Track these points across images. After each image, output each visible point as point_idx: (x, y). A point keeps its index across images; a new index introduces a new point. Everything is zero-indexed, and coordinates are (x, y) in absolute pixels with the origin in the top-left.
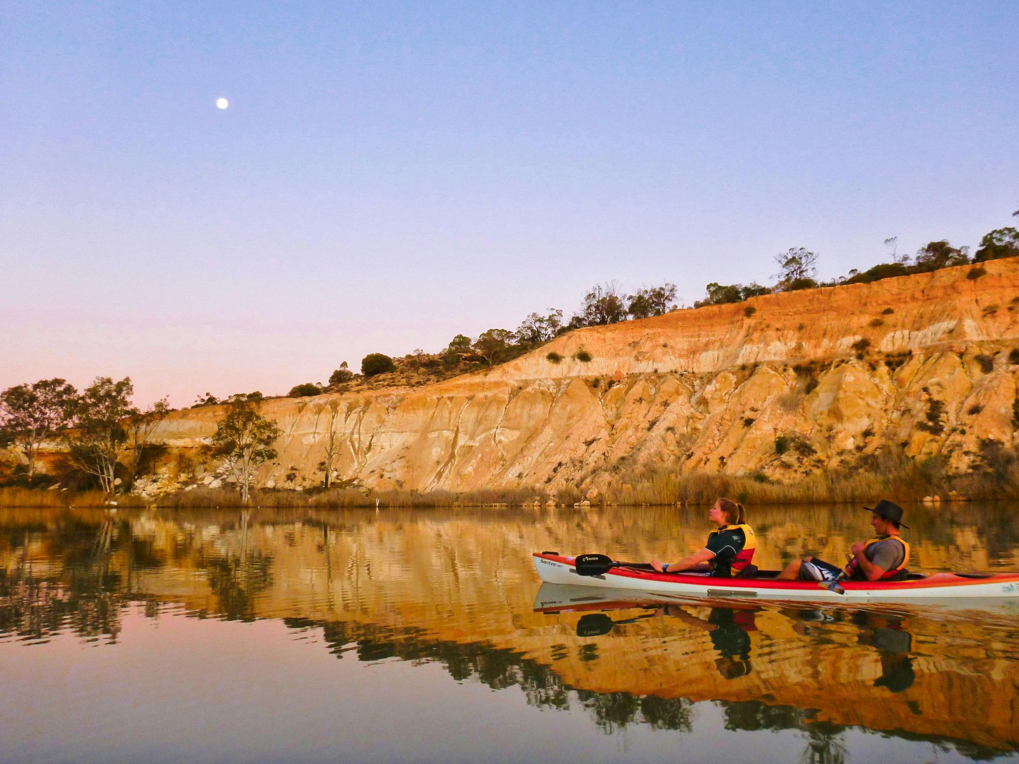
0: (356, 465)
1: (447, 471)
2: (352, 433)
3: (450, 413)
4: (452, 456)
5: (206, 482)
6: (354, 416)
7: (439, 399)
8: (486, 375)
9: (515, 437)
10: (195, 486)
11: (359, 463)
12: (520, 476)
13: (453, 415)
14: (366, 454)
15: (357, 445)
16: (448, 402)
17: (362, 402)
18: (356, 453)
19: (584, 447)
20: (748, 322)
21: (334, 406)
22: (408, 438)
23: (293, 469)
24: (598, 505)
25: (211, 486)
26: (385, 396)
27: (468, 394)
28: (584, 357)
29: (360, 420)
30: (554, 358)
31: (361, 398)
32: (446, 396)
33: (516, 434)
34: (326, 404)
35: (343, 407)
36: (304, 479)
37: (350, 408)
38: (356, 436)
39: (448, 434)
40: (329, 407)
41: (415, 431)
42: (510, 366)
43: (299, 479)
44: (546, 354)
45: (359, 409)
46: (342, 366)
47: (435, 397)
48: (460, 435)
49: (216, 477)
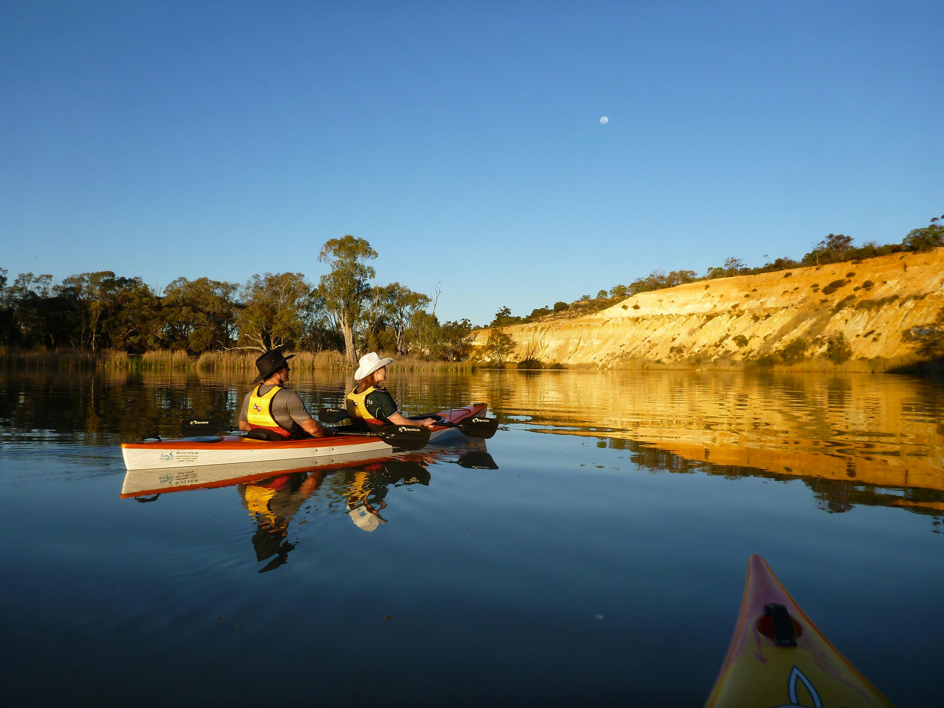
0: (541, 353)
1: (573, 356)
2: (542, 340)
3: (579, 332)
4: (576, 350)
5: (485, 359)
6: (543, 332)
7: (576, 326)
8: (596, 315)
9: (600, 343)
10: (481, 361)
11: (542, 352)
12: (595, 358)
13: (580, 333)
14: (546, 348)
15: (543, 345)
16: (579, 327)
17: (547, 327)
18: (542, 348)
19: (619, 347)
20: (706, 292)
21: (536, 328)
22: (562, 342)
23: (517, 354)
24: (611, 369)
25: (487, 361)
26: (557, 323)
27: (588, 324)
28: (636, 307)
29: (545, 334)
30: (625, 307)
31: (547, 324)
32: (579, 324)
33: (600, 341)
34: (533, 327)
35: (539, 329)
36: (520, 358)
37: (542, 329)
38: (543, 341)
39: (577, 341)
40: (534, 328)
41: (565, 339)
42: (606, 311)
43: (518, 358)
44: (622, 306)
45: (545, 330)
46: (546, 307)
47: (575, 325)
48: (581, 341)
49: (489, 357)
